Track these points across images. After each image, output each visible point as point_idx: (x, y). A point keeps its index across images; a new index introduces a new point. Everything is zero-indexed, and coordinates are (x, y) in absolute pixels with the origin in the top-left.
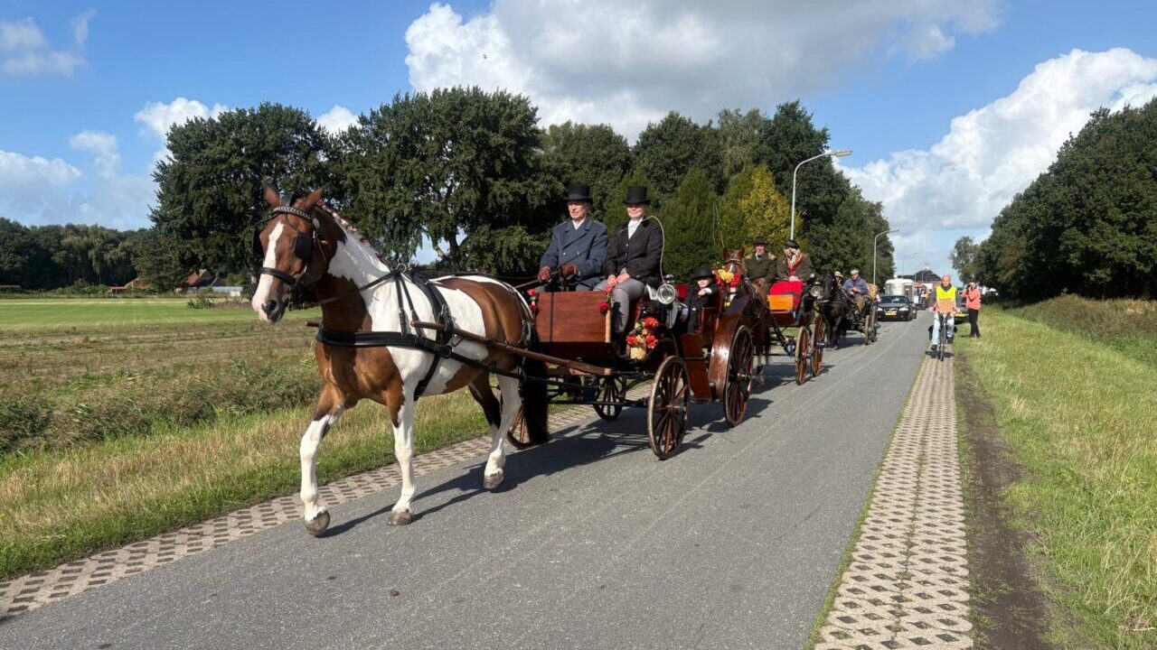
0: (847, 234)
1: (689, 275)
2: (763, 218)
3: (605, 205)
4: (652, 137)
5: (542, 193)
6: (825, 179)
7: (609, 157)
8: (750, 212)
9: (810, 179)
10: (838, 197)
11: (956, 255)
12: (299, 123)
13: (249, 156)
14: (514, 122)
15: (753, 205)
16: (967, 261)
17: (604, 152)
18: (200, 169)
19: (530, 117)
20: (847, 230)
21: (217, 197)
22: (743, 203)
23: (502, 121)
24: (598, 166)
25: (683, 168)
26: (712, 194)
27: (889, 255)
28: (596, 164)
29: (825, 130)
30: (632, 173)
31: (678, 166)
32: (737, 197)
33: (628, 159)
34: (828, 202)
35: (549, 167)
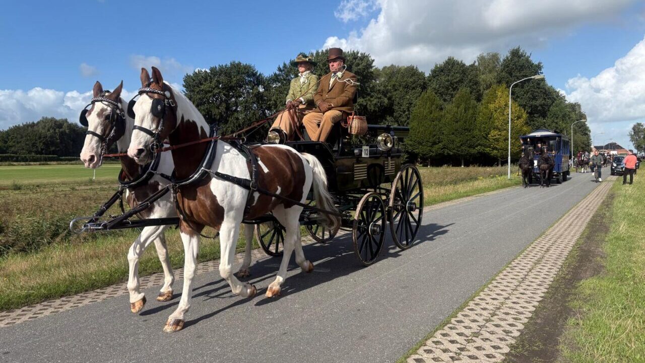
0: (557, 123)
1: (460, 147)
2: (504, 114)
3: (410, 109)
4: (438, 72)
5: (376, 104)
6: (541, 91)
7: (414, 82)
8: (496, 111)
9: (532, 91)
10: (550, 101)
11: (633, 133)
12: (248, 71)
13: (223, 89)
14: (360, 67)
15: (497, 107)
16: (640, 137)
17: (411, 80)
18: (199, 96)
19: (369, 65)
20: (556, 121)
21: (206, 111)
22: (492, 106)
23: (353, 66)
24: (407, 88)
25: (456, 87)
26: (474, 102)
27: (587, 134)
28: (407, 87)
29: (540, 63)
30: (427, 91)
31: (454, 86)
32: (488, 103)
33: (424, 83)
34: (544, 104)
35: (379, 90)
